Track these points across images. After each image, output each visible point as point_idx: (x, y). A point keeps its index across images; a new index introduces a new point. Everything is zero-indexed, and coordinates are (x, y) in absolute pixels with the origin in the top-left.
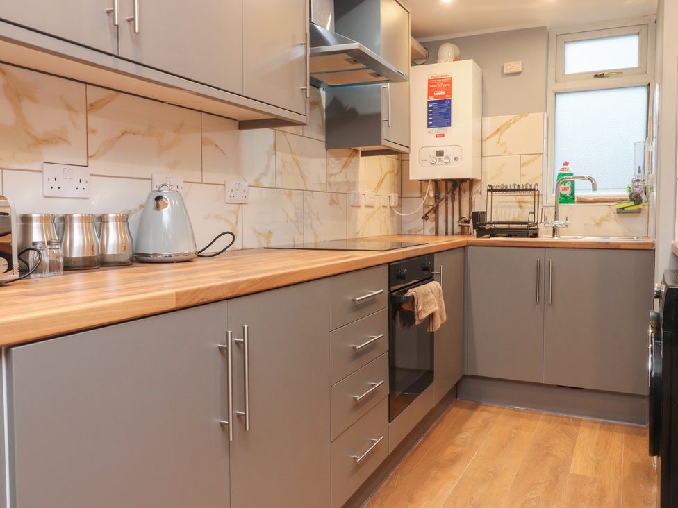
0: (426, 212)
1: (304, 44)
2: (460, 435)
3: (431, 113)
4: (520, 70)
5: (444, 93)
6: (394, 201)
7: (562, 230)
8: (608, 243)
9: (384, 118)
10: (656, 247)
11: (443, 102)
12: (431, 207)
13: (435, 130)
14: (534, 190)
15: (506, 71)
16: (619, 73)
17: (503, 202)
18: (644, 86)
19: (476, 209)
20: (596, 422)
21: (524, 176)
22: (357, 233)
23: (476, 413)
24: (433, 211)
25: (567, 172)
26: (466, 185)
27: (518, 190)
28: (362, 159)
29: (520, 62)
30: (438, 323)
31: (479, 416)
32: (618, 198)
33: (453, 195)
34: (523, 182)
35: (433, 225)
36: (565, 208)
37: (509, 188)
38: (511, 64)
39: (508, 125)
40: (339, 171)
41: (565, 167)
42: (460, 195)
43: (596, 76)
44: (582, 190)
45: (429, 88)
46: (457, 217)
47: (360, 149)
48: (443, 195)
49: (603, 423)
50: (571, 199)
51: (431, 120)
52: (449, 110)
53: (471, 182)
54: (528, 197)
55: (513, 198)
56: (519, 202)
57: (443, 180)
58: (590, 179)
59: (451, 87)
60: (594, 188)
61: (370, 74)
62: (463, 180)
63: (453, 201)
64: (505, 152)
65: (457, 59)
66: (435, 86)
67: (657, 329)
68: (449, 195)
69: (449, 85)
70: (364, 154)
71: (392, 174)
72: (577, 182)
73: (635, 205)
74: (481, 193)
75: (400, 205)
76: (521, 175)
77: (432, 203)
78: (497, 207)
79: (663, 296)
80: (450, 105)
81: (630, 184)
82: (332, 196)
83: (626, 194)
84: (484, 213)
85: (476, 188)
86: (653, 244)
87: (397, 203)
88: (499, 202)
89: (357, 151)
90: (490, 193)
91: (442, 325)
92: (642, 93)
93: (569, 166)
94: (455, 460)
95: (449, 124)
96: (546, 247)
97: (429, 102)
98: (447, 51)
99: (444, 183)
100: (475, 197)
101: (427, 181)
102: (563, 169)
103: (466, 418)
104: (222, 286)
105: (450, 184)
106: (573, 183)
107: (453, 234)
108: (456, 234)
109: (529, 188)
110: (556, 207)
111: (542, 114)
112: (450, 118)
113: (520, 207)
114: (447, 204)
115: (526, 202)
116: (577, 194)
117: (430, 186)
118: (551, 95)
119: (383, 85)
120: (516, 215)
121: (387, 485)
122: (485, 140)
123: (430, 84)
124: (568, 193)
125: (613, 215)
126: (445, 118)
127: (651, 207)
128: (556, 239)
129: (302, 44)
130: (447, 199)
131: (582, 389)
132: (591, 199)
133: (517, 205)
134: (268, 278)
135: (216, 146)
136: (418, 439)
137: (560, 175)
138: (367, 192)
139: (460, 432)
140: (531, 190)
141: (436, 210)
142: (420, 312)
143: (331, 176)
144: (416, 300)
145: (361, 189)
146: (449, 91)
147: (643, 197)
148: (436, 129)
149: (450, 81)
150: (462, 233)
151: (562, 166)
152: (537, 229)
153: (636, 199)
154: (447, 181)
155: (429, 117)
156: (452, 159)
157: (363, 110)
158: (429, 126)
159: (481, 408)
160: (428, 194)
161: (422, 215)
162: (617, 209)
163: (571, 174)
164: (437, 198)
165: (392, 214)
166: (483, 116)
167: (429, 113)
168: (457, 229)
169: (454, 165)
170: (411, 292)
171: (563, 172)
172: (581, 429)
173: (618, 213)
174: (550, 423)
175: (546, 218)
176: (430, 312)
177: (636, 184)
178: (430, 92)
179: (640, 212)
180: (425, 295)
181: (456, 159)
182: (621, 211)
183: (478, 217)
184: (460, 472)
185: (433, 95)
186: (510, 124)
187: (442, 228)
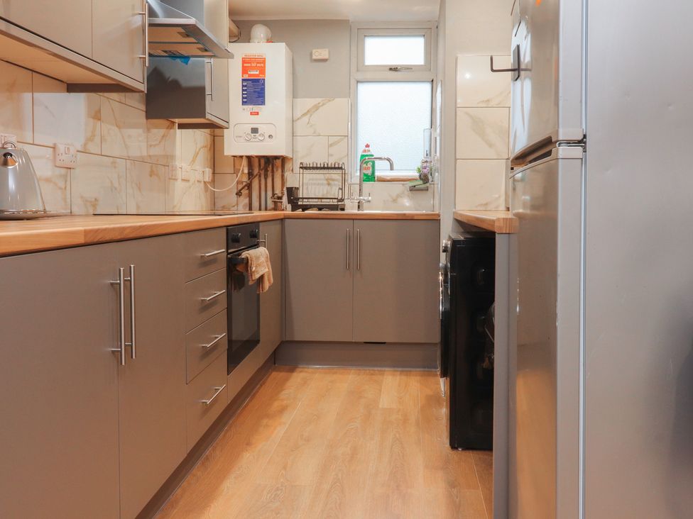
0: (240, 188)
1: (143, 14)
2: (284, 392)
3: (246, 90)
4: (327, 57)
5: (258, 73)
6: (208, 177)
7: (365, 205)
8: (405, 214)
9: (208, 92)
10: (441, 218)
11: (257, 81)
12: (244, 184)
13: (249, 108)
14: (341, 168)
15: (314, 57)
16: (408, 68)
17: (313, 179)
18: (428, 82)
19: (289, 184)
20: (397, 371)
21: (332, 155)
22: (174, 207)
23: (295, 374)
24: (246, 188)
25: (368, 153)
26: (279, 162)
27: (328, 168)
28: (179, 132)
29: (327, 50)
30: (267, 285)
31: (298, 377)
32: (410, 178)
33: (266, 171)
34: (331, 162)
35: (247, 201)
36: (367, 185)
37: (319, 166)
38: (319, 50)
39: (316, 107)
40: (157, 142)
41: (367, 149)
42: (273, 172)
43: (391, 69)
44: (382, 170)
45: (243, 66)
46: (270, 194)
47: (177, 121)
48: (256, 171)
49: (403, 371)
50: (371, 178)
51: (246, 98)
52: (263, 89)
53: (283, 159)
54: (336, 175)
55: (322, 176)
56: (327, 180)
57: (257, 156)
58: (389, 160)
59: (265, 67)
60: (392, 169)
61: (198, 48)
62: (276, 158)
63: (266, 179)
64: (315, 132)
65: (269, 41)
66: (249, 65)
67: (445, 275)
68: (262, 172)
69: (263, 65)
70: (181, 126)
71: (206, 149)
72: (377, 162)
73: (424, 183)
74: (292, 170)
75: (213, 181)
76: (329, 155)
77: (245, 179)
78: (307, 184)
79: (449, 250)
80: (264, 84)
81: (419, 165)
82: (152, 167)
83: (416, 174)
84: (297, 189)
85: (288, 166)
86: (439, 215)
87: (211, 179)
88: (310, 180)
89: (174, 123)
90: (301, 170)
91: (269, 287)
92: (428, 86)
93: (370, 148)
94: (282, 410)
95: (263, 103)
96: (353, 218)
97: (243, 80)
98: (260, 32)
99: (257, 160)
100: (288, 174)
101: (241, 157)
102: (365, 151)
103: (287, 379)
104: (114, 229)
105: (263, 161)
106: (374, 163)
107: (266, 209)
108: (270, 210)
109: (337, 166)
110: (360, 185)
111: (346, 99)
112: (264, 97)
113: (329, 184)
114: (260, 181)
115: (333, 180)
116: (377, 174)
117: (245, 162)
118: (353, 82)
119: (207, 60)
120: (325, 192)
121: (224, 436)
122: (296, 121)
123: (244, 62)
124: (369, 172)
125: (406, 193)
126: (259, 97)
127: (436, 186)
128: (360, 212)
129: (140, 14)
130: (260, 176)
131: (385, 343)
132: (388, 178)
133: (325, 182)
134: (144, 226)
135: (46, 107)
136: (245, 400)
137: (362, 156)
138: (184, 165)
139: (282, 390)
140: (339, 168)
141: (249, 186)
142: (254, 272)
143: (151, 146)
144: (250, 262)
145: (178, 163)
146: (263, 71)
147: (430, 177)
148: (251, 106)
149: (264, 62)
150: (275, 209)
151: (364, 148)
152: (344, 205)
153: (424, 178)
154: (260, 158)
155: (243, 94)
156: (267, 136)
157: (185, 83)
158: (244, 103)
159: (298, 370)
160: (243, 171)
161: (236, 191)
162: (410, 187)
163: (372, 156)
164: (250, 174)
165: (206, 189)
166: (293, 97)
167: (243, 90)
168: (270, 205)
169: (268, 142)
170: (245, 254)
171: (364, 154)
172: (385, 377)
173: (411, 190)
174: (359, 375)
175: (351, 194)
176: (261, 273)
177: (425, 165)
178: (245, 70)
179: (427, 190)
180: (258, 258)
181: (270, 136)
182: (413, 189)
183: (291, 192)
184: (287, 418)
185: (247, 73)
186: (320, 107)
187: (255, 204)
